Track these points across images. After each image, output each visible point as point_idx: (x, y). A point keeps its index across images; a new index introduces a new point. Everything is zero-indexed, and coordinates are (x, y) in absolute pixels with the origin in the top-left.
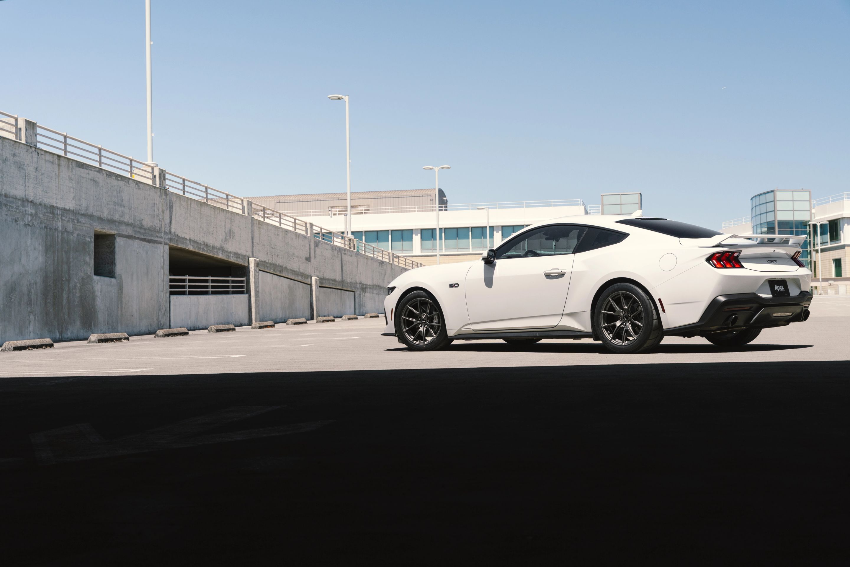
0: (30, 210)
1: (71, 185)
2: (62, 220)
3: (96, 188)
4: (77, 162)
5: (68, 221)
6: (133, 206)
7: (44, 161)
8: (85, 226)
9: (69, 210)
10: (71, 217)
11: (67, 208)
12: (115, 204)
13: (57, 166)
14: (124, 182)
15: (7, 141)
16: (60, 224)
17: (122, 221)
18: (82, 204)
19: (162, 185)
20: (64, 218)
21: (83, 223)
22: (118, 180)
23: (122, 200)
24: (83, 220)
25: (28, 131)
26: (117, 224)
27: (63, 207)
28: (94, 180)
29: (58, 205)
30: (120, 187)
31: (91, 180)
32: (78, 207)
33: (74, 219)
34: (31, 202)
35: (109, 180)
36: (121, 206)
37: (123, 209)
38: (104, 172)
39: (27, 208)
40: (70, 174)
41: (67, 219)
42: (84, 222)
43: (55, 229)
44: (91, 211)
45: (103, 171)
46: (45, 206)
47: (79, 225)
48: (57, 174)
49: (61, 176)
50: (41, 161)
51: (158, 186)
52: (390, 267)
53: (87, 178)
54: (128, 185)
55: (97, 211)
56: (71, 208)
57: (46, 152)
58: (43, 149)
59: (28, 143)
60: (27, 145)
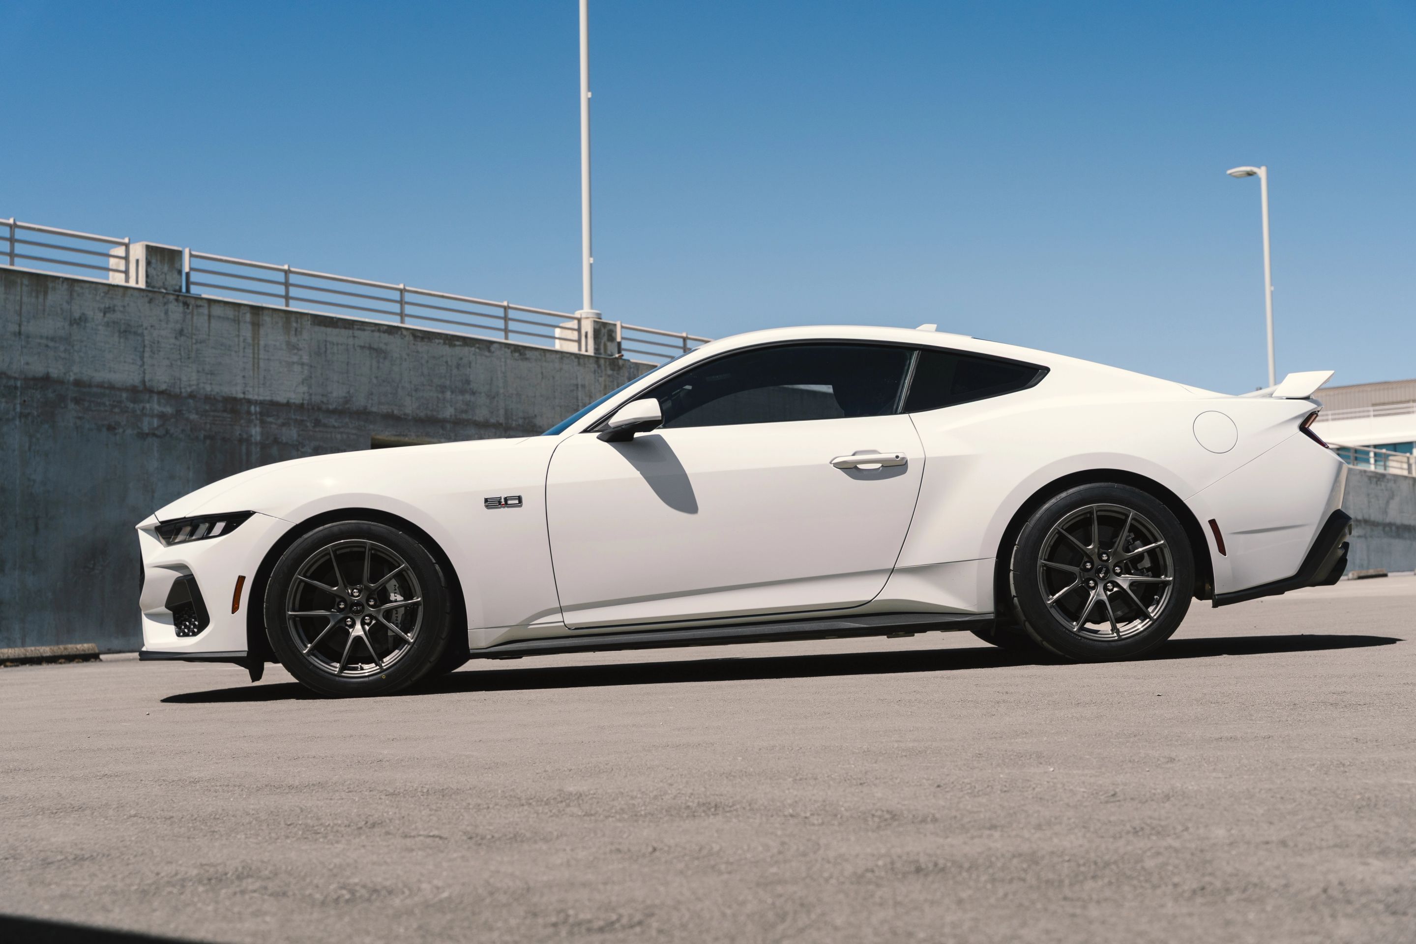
0: (155, 406)
1: (295, 359)
2: (263, 422)
3: (378, 362)
4: (315, 317)
5: (283, 425)
6: (502, 391)
7: (206, 318)
8: (341, 433)
9: (288, 405)
10: (293, 417)
11: (281, 398)
12: (443, 389)
13: (249, 327)
14: (473, 349)
15: (87, 285)
16: (256, 432)
17: (468, 420)
18: (331, 393)
19: (602, 351)
20: (270, 419)
21: (334, 427)
22: (452, 345)
23: (468, 382)
24: (333, 421)
25: (153, 265)
26: (448, 426)
27: (268, 398)
28: (370, 348)
29: (250, 396)
30: (461, 359)
31: (362, 347)
32: (317, 399)
33: (302, 421)
34: (161, 393)
35: (422, 347)
36: (463, 392)
37: (467, 397)
38: (405, 332)
39: (148, 406)
40: (294, 340)
41: (280, 421)
42: (336, 424)
43: (241, 441)
44: (360, 401)
45: (403, 330)
46: (209, 399)
47: (320, 431)
48: (250, 340)
49: (262, 343)
50: (195, 318)
51: (591, 352)
52: (1409, 484)
53: (348, 345)
54: (487, 354)
55: (380, 403)
56: (292, 401)
57: (210, 301)
58: (204, 296)
59: (154, 287)
60: (150, 291)
